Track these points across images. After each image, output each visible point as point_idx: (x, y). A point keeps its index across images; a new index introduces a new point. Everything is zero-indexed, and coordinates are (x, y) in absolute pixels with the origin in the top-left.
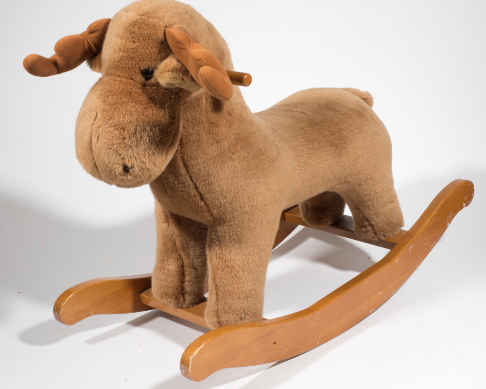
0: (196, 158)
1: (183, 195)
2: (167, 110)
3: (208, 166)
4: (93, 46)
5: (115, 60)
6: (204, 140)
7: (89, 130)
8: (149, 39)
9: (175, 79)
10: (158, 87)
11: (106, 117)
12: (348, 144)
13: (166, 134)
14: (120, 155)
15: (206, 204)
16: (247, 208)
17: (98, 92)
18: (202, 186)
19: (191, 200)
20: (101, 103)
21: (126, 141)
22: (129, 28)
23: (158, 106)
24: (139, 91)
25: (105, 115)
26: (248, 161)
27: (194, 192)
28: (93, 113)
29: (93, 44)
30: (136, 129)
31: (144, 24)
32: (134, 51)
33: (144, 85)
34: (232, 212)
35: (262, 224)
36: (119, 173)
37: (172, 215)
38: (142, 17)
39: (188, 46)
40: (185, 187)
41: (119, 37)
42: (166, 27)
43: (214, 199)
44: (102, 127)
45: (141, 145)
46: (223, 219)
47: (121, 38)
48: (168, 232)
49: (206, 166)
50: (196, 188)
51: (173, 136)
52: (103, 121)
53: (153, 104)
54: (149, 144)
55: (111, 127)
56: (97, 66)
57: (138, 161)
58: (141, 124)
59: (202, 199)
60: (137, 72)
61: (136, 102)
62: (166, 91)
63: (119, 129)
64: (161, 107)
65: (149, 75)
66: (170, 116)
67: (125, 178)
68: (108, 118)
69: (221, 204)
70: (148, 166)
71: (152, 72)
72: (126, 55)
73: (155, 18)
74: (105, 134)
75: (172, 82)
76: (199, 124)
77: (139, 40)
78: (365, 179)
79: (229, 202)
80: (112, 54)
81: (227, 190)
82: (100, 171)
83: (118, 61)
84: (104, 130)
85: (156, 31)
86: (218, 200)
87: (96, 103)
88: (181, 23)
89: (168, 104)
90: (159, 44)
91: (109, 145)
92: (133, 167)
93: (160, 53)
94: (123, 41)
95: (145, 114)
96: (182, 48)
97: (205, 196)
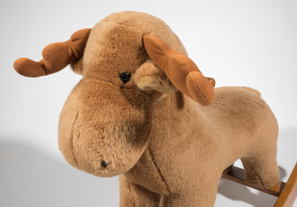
0: (161, 148)
1: (148, 177)
2: (142, 111)
3: (170, 154)
4: (75, 52)
5: (95, 64)
6: (169, 133)
7: (70, 129)
8: (128, 45)
9: (154, 83)
10: (134, 89)
11: (86, 117)
12: (257, 128)
13: (141, 133)
14: (99, 153)
15: (166, 184)
16: (198, 186)
17: (79, 93)
18: (164, 171)
19: (154, 180)
20: (82, 104)
21: (105, 140)
22: (109, 35)
23: (135, 107)
24: (118, 93)
25: (86, 116)
26: (201, 149)
27: (157, 175)
28: (75, 112)
29: (75, 50)
30: (114, 129)
31: (123, 31)
32: (114, 56)
33: (122, 87)
34: (186, 190)
35: (208, 197)
36: (97, 168)
37: (134, 184)
38: (121, 25)
39: (167, 52)
40: (149, 171)
41: (99, 43)
42: (144, 34)
43: (173, 181)
44: (82, 127)
45: (119, 144)
46: (178, 194)
47: (102, 44)
48: (130, 196)
49: (168, 154)
50: (159, 171)
51: (147, 134)
52: (84, 121)
53: (131, 105)
54: (126, 143)
55: (91, 126)
56: (79, 69)
57: (116, 158)
58: (119, 124)
59: (163, 179)
60: (116, 75)
61: (115, 104)
62: (141, 93)
63: (99, 129)
64: (137, 108)
65: (126, 78)
66: (145, 116)
67: (103, 172)
68: (88, 118)
69: (178, 184)
70: (124, 163)
71: (130, 76)
72: (106, 59)
73: (133, 26)
74: (85, 133)
75: (151, 86)
76: (165, 119)
77: (118, 45)
78: (264, 151)
79: (185, 183)
80: (93, 59)
81: (184, 173)
82: (79, 164)
83: (99, 65)
84: (84, 130)
85: (134, 38)
86: (176, 181)
87: (77, 103)
88: (156, 32)
89: (143, 105)
90: (137, 50)
91: (89, 144)
92: (110, 163)
93: (138, 58)
94: (104, 47)
95: (123, 114)
96: (161, 54)
97: (166, 178)
